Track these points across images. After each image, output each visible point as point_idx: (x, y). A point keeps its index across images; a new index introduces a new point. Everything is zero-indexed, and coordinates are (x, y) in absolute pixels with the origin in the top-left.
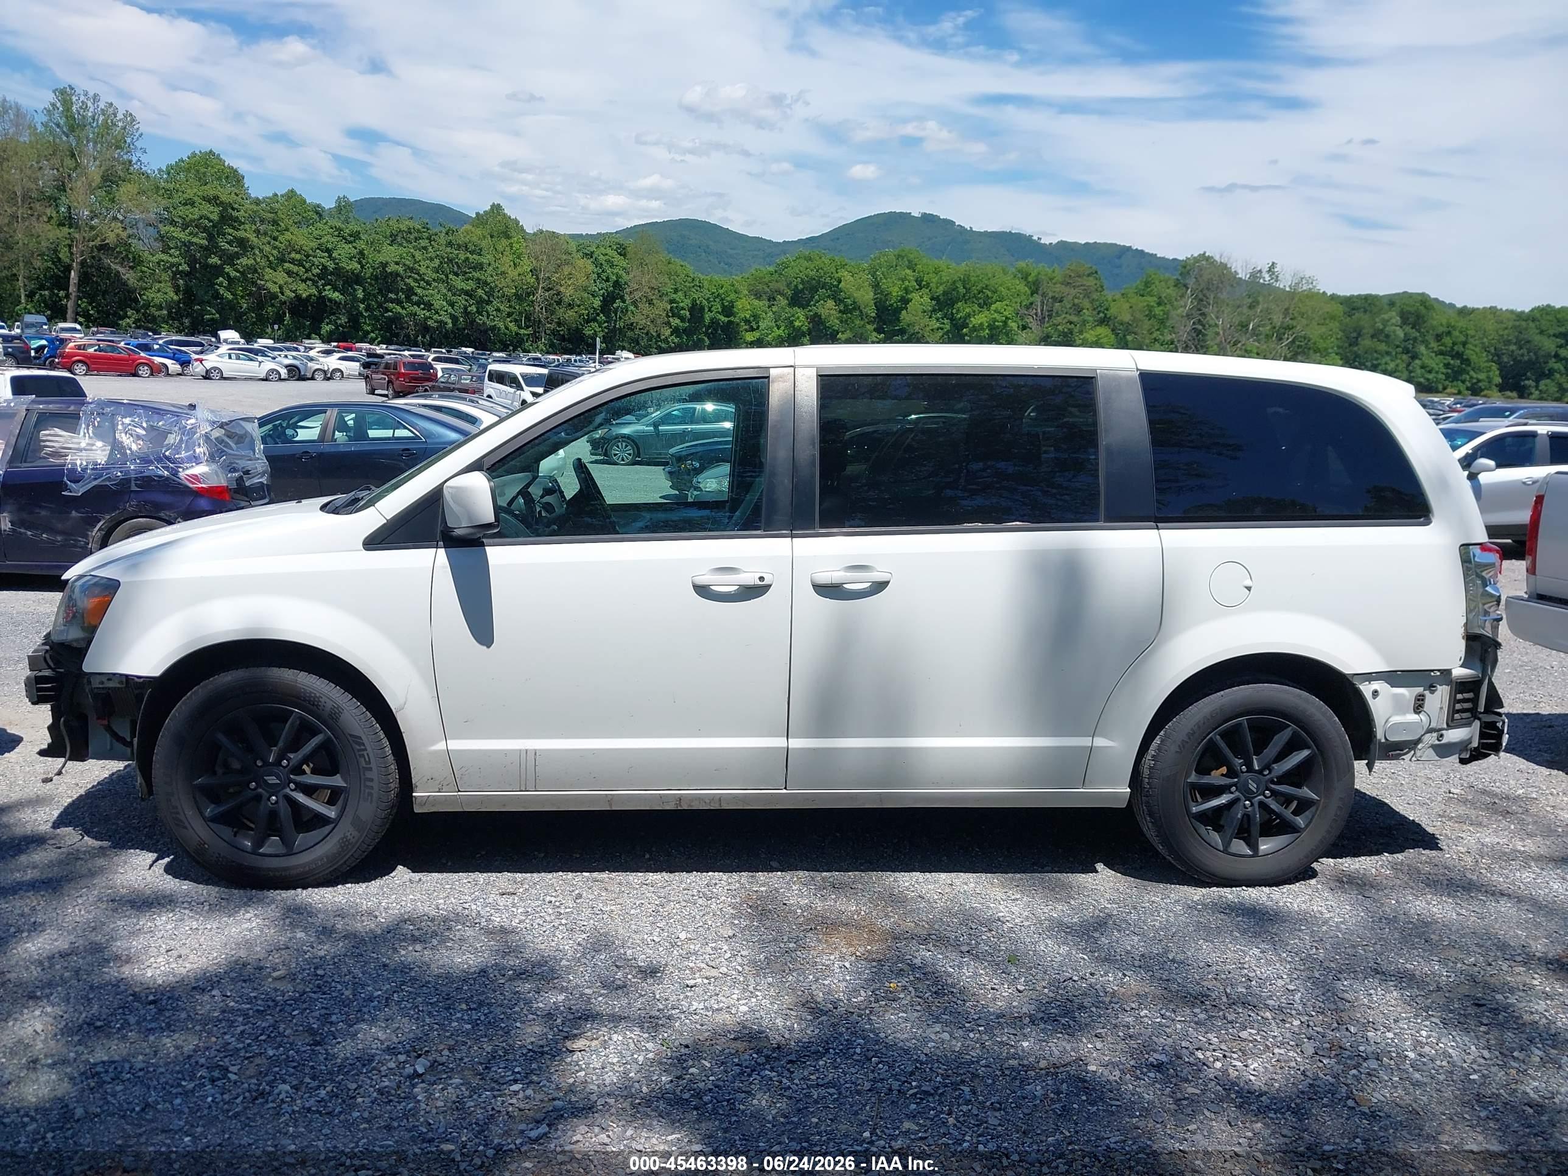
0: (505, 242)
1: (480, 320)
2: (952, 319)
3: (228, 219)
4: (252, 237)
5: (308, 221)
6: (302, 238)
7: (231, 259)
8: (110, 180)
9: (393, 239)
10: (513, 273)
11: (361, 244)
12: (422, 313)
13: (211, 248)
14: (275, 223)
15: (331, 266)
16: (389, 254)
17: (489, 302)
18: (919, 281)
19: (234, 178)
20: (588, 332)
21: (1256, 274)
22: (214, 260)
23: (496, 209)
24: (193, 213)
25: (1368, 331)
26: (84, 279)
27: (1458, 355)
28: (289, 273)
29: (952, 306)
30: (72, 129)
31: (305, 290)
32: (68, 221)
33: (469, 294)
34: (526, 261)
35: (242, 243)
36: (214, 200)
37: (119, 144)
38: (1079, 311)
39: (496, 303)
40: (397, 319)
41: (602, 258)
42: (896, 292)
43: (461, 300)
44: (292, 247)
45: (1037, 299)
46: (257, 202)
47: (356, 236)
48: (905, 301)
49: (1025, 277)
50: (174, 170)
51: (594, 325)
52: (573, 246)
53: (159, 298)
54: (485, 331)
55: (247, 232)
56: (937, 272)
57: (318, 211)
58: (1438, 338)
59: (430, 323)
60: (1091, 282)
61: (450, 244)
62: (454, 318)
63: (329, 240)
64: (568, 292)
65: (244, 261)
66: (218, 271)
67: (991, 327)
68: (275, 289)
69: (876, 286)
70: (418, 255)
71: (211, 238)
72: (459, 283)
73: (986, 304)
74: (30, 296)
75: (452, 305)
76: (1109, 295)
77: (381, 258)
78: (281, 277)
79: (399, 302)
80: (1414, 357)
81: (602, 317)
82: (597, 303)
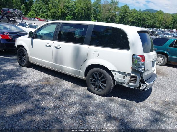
0: (160, 15)
1: (154, 24)
3: (126, 12)
4: (129, 14)
5: (136, 12)
6: (134, 14)
7: (126, 17)
8: (115, 8)
9: (145, 14)
10: (161, 19)
11: (141, 15)
12: (147, 23)
13: (124, 15)
14: (132, 12)
15: (137, 18)
16: (144, 16)
17: (156, 22)
19: (128, 7)
20: (170, 26)
22: (124, 17)
23: (161, 10)
24: (123, 12)
26: (111, 19)
28: (132, 18)
30: (113, 3)
31: (133, 20)
32: (111, 13)
33: (154, 21)
34: (163, 17)
35: (127, 15)
36: (125, 10)
37: (117, 4)
39: (157, 22)
40: (144, 24)
41: (175, 17)
43: (152, 22)
44: (133, 15)
46: (130, 10)
47: (141, 14)
50: (122, 7)
51: (171, 26)
52: (170, 15)
53: (118, 21)
54: (155, 26)
55: (128, 14)
57: (137, 11)
59: (148, 25)
61: (153, 15)
62: (151, 24)
63: (137, 14)
64: (168, 21)
65: (127, 17)
66: (124, 18)
68: (130, 20)
70: (148, 16)
71: (124, 14)
72: (153, 20)
74: (106, 20)
75: (151, 22)
77: (143, 17)
78: (131, 19)
79: (144, 22)
81: (172, 24)
82: (172, 23)
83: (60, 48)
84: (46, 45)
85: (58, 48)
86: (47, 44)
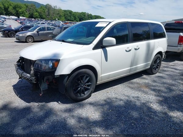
2: (16, 10)
18: (10, 5)
21: (54, 7)
25: (66, 14)
27: (75, 17)
29: (16, 8)
38: (33, 10)
42: (7, 6)
45: (27, 8)
48: (8, 7)
49: (25, 5)
56: (12, 3)
58: (73, 15)
60: (34, 6)
67: (22, 12)
69: (3, 5)
73: (21, 8)
76: (37, 8)
80: (71, 17)
83: (139, 48)
84: (126, 51)
85: (138, 49)
86: (126, 49)
